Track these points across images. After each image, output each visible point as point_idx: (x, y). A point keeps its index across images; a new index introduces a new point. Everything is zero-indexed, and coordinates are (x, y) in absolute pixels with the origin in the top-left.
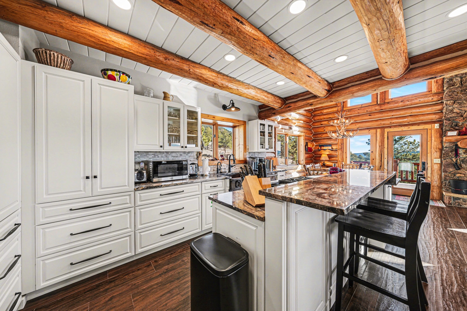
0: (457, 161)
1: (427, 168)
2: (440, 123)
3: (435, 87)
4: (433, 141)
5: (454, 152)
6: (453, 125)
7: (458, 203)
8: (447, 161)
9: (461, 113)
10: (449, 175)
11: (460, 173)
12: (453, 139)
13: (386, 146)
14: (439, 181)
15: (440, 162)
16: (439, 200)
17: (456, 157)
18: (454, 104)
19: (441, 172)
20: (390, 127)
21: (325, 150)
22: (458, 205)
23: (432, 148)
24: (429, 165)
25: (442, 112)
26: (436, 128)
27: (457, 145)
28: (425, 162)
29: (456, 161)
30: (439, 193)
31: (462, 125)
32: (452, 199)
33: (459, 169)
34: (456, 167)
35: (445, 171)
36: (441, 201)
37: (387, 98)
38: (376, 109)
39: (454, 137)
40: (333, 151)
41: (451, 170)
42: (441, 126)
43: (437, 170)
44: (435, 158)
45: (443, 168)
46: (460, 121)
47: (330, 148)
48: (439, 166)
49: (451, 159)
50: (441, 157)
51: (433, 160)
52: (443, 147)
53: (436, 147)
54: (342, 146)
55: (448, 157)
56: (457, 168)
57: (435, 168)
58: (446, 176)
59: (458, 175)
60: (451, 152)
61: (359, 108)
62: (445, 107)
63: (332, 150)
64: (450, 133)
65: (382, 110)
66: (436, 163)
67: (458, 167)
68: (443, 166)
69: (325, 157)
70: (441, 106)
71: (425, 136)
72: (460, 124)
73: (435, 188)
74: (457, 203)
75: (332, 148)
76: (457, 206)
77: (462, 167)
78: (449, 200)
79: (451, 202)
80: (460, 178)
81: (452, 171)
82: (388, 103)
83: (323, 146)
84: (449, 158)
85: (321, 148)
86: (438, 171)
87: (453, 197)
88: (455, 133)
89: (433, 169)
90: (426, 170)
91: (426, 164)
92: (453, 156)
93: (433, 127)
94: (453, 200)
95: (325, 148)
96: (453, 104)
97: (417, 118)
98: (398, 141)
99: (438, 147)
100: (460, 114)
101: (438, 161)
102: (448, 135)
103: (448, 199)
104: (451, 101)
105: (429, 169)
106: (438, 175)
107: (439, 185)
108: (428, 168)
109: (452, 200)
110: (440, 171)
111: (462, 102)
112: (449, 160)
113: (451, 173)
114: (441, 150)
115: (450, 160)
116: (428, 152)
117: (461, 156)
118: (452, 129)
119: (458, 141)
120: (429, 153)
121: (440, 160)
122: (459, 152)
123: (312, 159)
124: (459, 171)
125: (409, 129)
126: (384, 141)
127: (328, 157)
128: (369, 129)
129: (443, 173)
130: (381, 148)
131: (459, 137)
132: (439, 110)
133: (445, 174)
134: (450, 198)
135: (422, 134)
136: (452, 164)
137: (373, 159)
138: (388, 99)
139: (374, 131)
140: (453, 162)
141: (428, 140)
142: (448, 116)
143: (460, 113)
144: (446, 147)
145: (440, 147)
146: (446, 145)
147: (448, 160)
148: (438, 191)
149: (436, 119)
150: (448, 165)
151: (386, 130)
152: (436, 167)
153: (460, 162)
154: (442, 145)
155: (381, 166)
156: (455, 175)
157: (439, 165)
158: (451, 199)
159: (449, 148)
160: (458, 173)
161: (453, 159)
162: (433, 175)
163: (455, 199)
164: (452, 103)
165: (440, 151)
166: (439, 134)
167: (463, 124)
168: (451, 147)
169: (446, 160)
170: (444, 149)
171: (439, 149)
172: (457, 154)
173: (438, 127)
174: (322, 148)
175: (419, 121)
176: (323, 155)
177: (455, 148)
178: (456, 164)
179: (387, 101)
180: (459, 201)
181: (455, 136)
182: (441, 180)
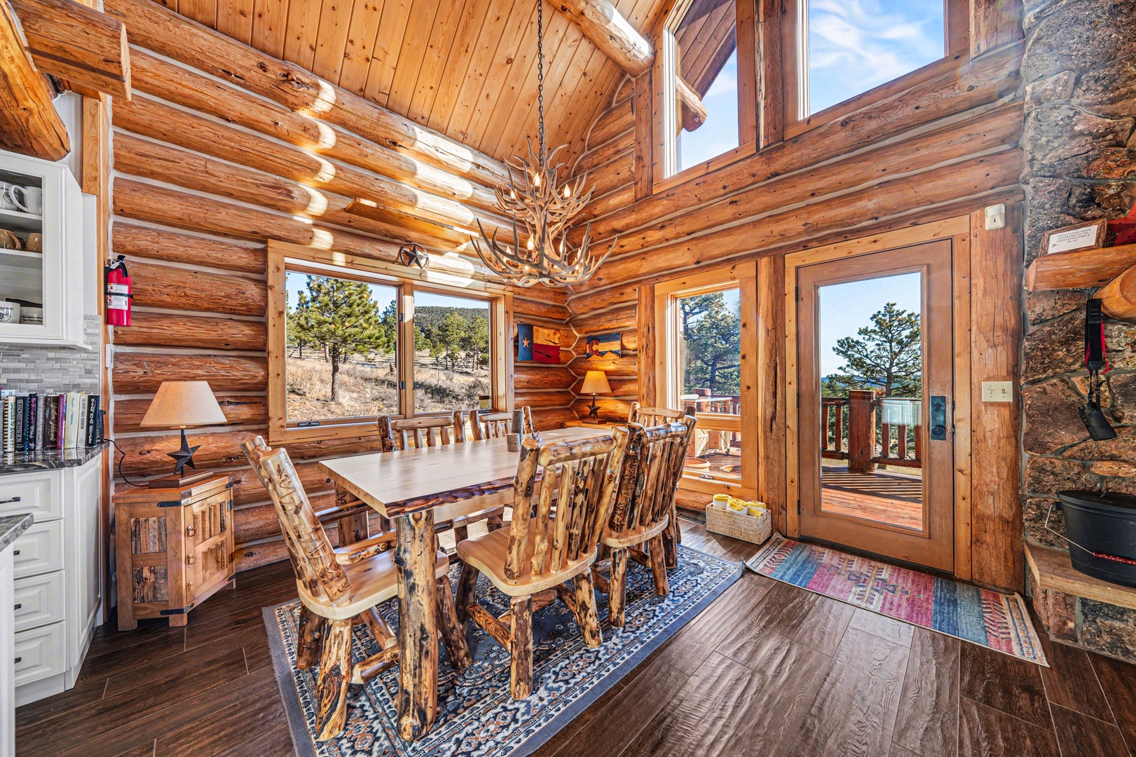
0: (1095, 389)
1: (953, 426)
2: (1011, 202)
3: (982, 25)
4: (980, 295)
5: (1081, 344)
6: (1073, 201)
7: (1110, 632)
8: (1045, 392)
9: (1112, 132)
10: (1057, 463)
11: (1112, 458)
12: (1078, 270)
13: (790, 328)
14: (1009, 491)
15: (1009, 398)
16: (1009, 592)
17: (1093, 371)
18: (1079, 91)
19: (1017, 448)
20: (805, 246)
21: (602, 354)
22: (1112, 647)
23: (974, 328)
24: (962, 411)
25: (1017, 147)
26: (989, 225)
27: (1094, 306)
28: (943, 398)
29: (1091, 393)
30: (1010, 557)
31: (1118, 195)
32: (1078, 606)
33: (1111, 434)
34: (1094, 423)
35: (1038, 446)
36: (1017, 596)
37: (790, 119)
38: (754, 176)
39: (1085, 256)
40: (625, 359)
41: (1066, 437)
42: (1016, 213)
43: (995, 440)
44: (989, 379)
45: (1025, 426)
46: (1110, 169)
47: (616, 346)
48: (1007, 417)
49: (1063, 381)
50: (1014, 374)
51: (980, 390)
52: (1022, 319)
53: (991, 318)
54: (647, 338)
55: (1050, 372)
56: (1100, 432)
57: (989, 428)
58: (1042, 470)
59: (1104, 468)
60: (1066, 342)
61: (697, 181)
62: (1033, 114)
63: (623, 354)
64: (1058, 242)
65: (777, 174)
66: (992, 404)
67: (1105, 424)
68: (1024, 416)
69: (597, 381)
70: (1013, 115)
71: (941, 275)
72: (1111, 192)
73: (990, 526)
74: (1107, 638)
75: (623, 347)
76: (1106, 653)
77: (1124, 422)
78: (1064, 613)
79: (1071, 625)
80: (1110, 485)
81: (1072, 446)
82: (795, 139)
83: (597, 339)
84: (1053, 377)
85: (591, 348)
86: (1003, 441)
87: (1084, 602)
88: (1088, 235)
89: (979, 434)
90: (948, 435)
91: (949, 407)
92: (1073, 364)
93: (978, 225)
94: (1085, 615)
95: (602, 347)
96: (1069, 90)
97: (910, 193)
98: (906, 346)
99: (999, 319)
100: (1110, 137)
101: (1001, 391)
102: (1051, 250)
103: (1056, 603)
104: (1060, 75)
105: (963, 431)
106: (1003, 463)
107: (1008, 514)
108: (959, 425)
109: (1080, 617)
110: (1013, 440)
111: (1118, 71)
112: (1054, 388)
113: (1067, 454)
114: (1018, 334)
115: (1060, 386)
116: (956, 351)
117: (1119, 365)
118: (1069, 218)
119: (1104, 281)
120: (959, 355)
121: (1008, 385)
122: (1108, 340)
123: (569, 390)
124: (1108, 446)
125: (878, 247)
126: (783, 311)
127: (609, 381)
128: (731, 261)
129: (1026, 456)
130: (773, 338)
131: (1112, 254)
132: (1003, 142)
133: (1033, 462)
134: (1066, 600)
135: (928, 266)
136: (1070, 407)
137: (749, 388)
138: (797, 123)
139: (746, 269)
140: (1075, 398)
141: (956, 294)
142: (1044, 156)
143: (1110, 130)
144: (1040, 321)
145: (1012, 322)
146: (1038, 309)
147: (1049, 388)
148: (1003, 544)
149: (991, 183)
150: (1051, 413)
151: (792, 260)
152: (994, 423)
153: (1113, 399)
154: (1019, 312)
155: (773, 418)
156: (1085, 468)
157: (1006, 413)
158: (1072, 606)
159: (1052, 325)
160: (1103, 458)
161: (1076, 380)
162: (978, 462)
163: (1092, 609)
164: (1066, 82)
165: (1010, 339)
166: (1006, 260)
167: (1124, 187)
168: (1066, 318)
169: (1037, 388)
170: (1031, 329)
171: (1005, 330)
172: (1096, 355)
173: (1000, 223)
174: (595, 348)
175: (918, 204)
176: (591, 375)
177: (1087, 319)
178: (1095, 406)
179: (791, 133)
180: (1117, 624)
181: (1089, 248)
182: (1016, 488)
